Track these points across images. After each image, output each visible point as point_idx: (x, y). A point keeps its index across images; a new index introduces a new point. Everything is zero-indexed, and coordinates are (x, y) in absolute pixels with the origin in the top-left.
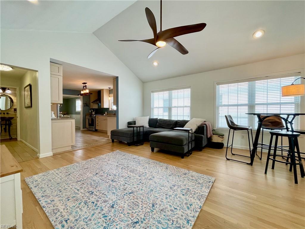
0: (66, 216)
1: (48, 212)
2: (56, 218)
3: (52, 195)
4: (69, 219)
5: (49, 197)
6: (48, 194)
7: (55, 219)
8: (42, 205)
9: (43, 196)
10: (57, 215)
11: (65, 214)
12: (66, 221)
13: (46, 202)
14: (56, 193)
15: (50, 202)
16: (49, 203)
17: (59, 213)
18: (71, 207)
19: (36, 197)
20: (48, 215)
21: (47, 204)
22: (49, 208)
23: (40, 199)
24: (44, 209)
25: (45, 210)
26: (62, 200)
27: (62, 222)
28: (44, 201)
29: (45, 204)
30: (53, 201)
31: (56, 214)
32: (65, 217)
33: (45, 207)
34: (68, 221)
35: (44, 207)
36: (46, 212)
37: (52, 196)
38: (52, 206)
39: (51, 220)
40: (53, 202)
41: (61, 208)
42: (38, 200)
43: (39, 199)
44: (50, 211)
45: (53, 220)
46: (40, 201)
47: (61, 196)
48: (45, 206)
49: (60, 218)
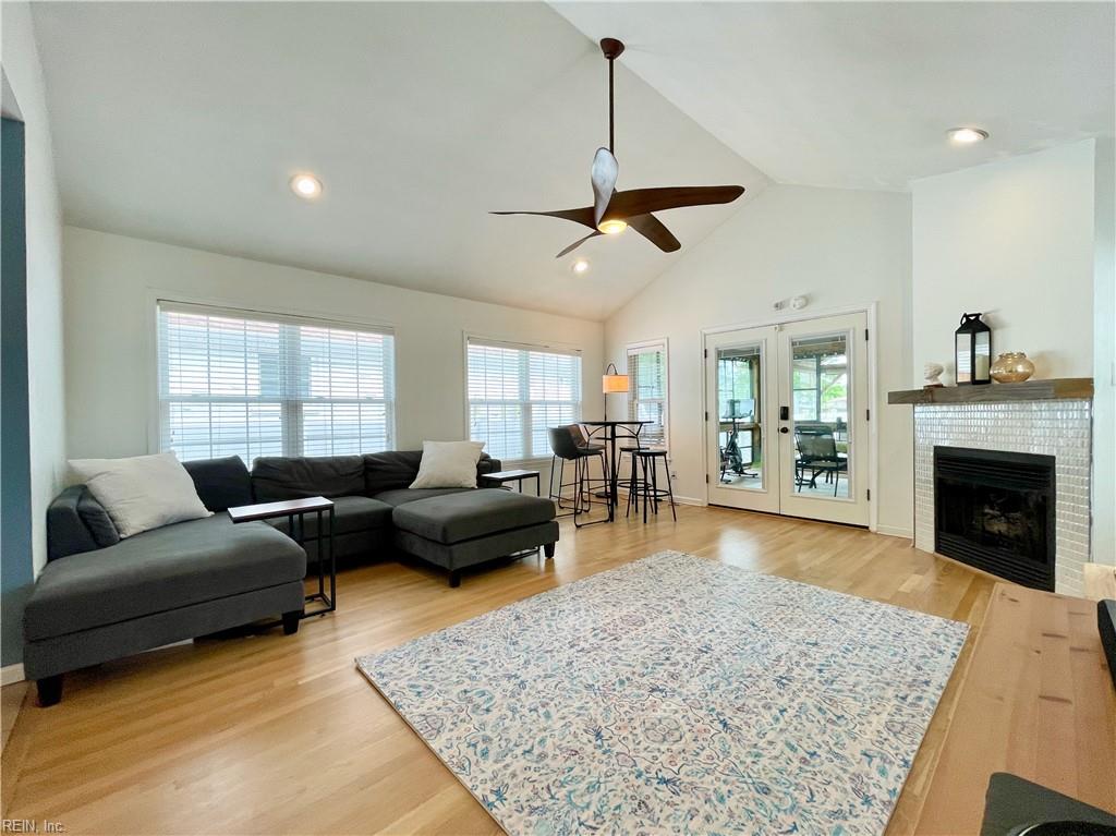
0: (892, 704)
1: (913, 742)
2: (913, 717)
3: (845, 771)
4: (897, 696)
5: (855, 777)
6: (845, 791)
7: (919, 718)
8: (902, 775)
9: (867, 801)
10: (905, 719)
11: (889, 708)
12: (904, 698)
13: (883, 772)
14: (827, 766)
15: (877, 761)
16: (884, 759)
17: (897, 718)
18: (860, 704)
19: (885, 819)
20: (919, 739)
21: (891, 763)
22: (897, 748)
23: (886, 797)
24: (911, 758)
25: (913, 751)
26: (849, 733)
27: (911, 704)
28: (883, 781)
29: (895, 768)
30: (868, 753)
31: (902, 723)
32: (897, 703)
33: (903, 760)
34: (900, 695)
35: (906, 762)
36: (916, 747)
37: (851, 769)
38: (886, 746)
39: (926, 724)
40: (871, 753)
41: (878, 722)
42: (894, 800)
43: (890, 802)
44: (907, 740)
45: (924, 721)
46: (895, 790)
47: (831, 742)
48: (902, 763)
49: (905, 711)
